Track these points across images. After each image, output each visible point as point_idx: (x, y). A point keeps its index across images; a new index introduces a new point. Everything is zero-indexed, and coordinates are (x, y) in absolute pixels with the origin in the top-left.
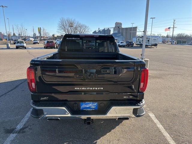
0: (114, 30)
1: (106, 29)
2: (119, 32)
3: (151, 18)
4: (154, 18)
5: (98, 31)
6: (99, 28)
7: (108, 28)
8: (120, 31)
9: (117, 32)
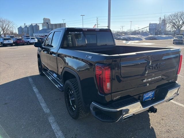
0: (43, 26)
1: (34, 25)
2: (48, 28)
3: (81, 15)
4: (84, 15)
5: (24, 27)
6: (25, 24)
7: (36, 24)
8: (50, 27)
9: (46, 28)
